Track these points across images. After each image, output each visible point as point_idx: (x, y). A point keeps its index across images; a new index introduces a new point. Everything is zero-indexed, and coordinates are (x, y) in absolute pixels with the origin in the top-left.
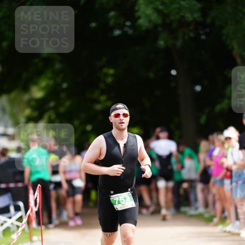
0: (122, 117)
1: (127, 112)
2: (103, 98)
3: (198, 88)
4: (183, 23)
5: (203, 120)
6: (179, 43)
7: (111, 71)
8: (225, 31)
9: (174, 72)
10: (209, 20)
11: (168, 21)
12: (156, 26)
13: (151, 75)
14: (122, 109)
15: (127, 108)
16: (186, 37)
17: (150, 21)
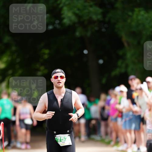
0: (59, 79)
1: (63, 75)
2: (42, 68)
3: (101, 62)
4: (91, 22)
5: (104, 81)
6: (89, 34)
7: (47, 51)
8: (117, 26)
9: (86, 52)
10: (107, 19)
11: (82, 20)
12: (74, 24)
13: (72, 54)
14: (60, 73)
15: (63, 72)
16: (93, 30)
17: (71, 21)
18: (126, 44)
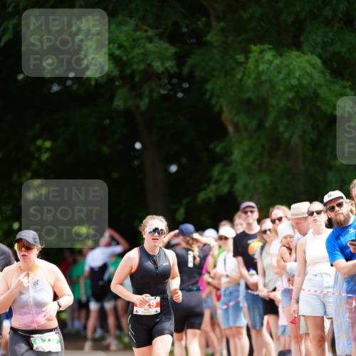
7: (48, 144)
9: (138, 146)
11: (128, 71)
13: (106, 150)
16: (155, 95)
18: (230, 129)
